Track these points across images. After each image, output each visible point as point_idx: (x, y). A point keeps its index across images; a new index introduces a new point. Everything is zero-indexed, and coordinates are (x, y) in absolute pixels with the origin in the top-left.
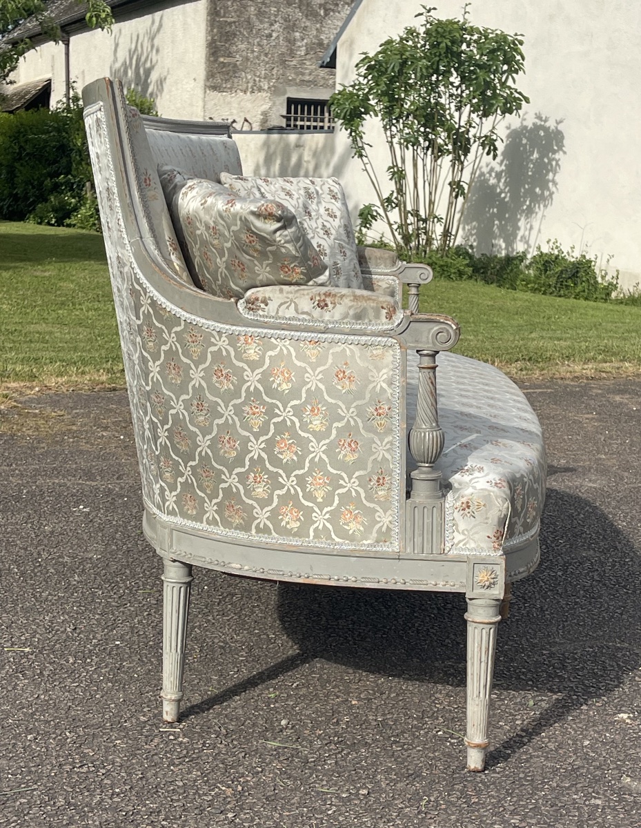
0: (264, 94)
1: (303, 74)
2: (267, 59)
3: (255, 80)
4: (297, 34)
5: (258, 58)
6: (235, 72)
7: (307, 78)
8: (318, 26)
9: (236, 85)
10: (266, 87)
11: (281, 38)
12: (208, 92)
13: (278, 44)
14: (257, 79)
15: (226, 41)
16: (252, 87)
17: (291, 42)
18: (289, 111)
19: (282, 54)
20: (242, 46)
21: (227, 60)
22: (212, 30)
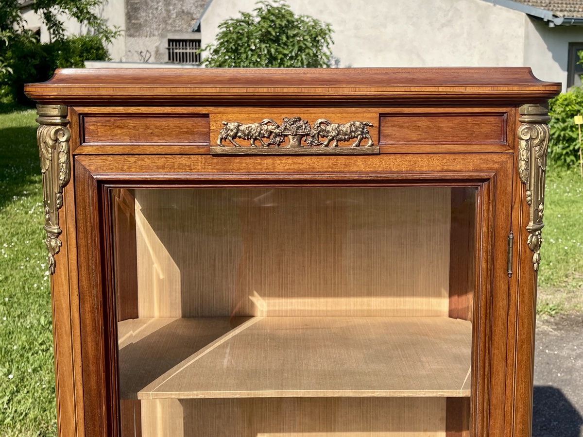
0: (156, 38)
1: (175, 27)
2: (156, 20)
3: (151, 31)
4: (171, 8)
5: (152, 19)
6: (140, 27)
7: (177, 29)
8: (181, 3)
9: (141, 34)
10: (157, 34)
11: (163, 10)
12: (127, 38)
13: (161, 12)
14: (152, 30)
15: (135, 12)
16: (150, 34)
17: (168, 11)
18: (169, 45)
19: (164, 17)
20: (143, 14)
21: (136, 22)
22: (127, 7)
